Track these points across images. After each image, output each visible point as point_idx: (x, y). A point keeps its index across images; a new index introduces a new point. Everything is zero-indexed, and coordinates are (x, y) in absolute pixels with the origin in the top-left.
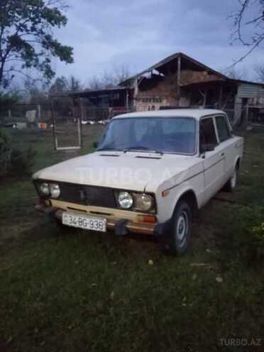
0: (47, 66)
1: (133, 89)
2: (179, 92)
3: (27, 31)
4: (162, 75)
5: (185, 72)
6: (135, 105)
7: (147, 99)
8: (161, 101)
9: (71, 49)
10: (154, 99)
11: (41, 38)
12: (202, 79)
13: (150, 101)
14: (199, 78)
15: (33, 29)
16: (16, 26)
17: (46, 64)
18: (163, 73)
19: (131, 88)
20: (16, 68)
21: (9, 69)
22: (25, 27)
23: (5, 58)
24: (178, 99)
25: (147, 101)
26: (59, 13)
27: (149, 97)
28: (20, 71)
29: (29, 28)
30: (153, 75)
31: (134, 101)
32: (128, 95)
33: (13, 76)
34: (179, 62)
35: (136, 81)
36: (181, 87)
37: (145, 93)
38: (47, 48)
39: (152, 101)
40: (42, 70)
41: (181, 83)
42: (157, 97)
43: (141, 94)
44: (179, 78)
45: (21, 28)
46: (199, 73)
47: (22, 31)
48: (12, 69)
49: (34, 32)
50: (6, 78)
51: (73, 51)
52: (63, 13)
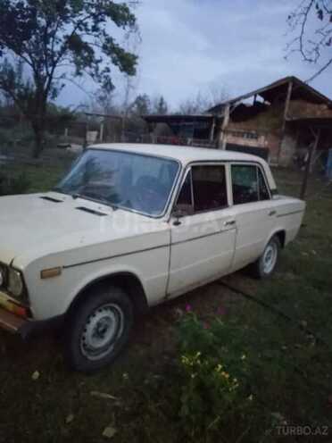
0: (106, 77)
1: (223, 118)
2: (283, 128)
3: (87, 30)
4: (267, 103)
5: (296, 103)
6: (221, 138)
7: (239, 133)
8: (256, 138)
9: (135, 57)
10: (248, 134)
11: (102, 40)
12: (319, 114)
13: (243, 136)
14: (314, 112)
15: (95, 29)
16: (74, 22)
17: (106, 74)
18: (269, 101)
19: (220, 116)
20: (68, 76)
21: (59, 76)
22: (86, 25)
23: (57, 62)
24: (281, 137)
25: (238, 136)
26: (127, 10)
27: (242, 131)
28: (71, 80)
29: (90, 28)
30: (256, 103)
31: (222, 134)
32: (214, 125)
33: (63, 86)
34: (290, 89)
35: (228, 108)
36: (287, 122)
37: (238, 125)
38: (108, 54)
39: (245, 136)
40: (100, 81)
41: (289, 117)
42: (254, 132)
43: (232, 125)
44: (286, 110)
45: (81, 26)
46: (316, 106)
47: (81, 30)
48: (63, 76)
49: (95, 33)
50: (55, 86)
51: (138, 61)
52: (132, 11)
